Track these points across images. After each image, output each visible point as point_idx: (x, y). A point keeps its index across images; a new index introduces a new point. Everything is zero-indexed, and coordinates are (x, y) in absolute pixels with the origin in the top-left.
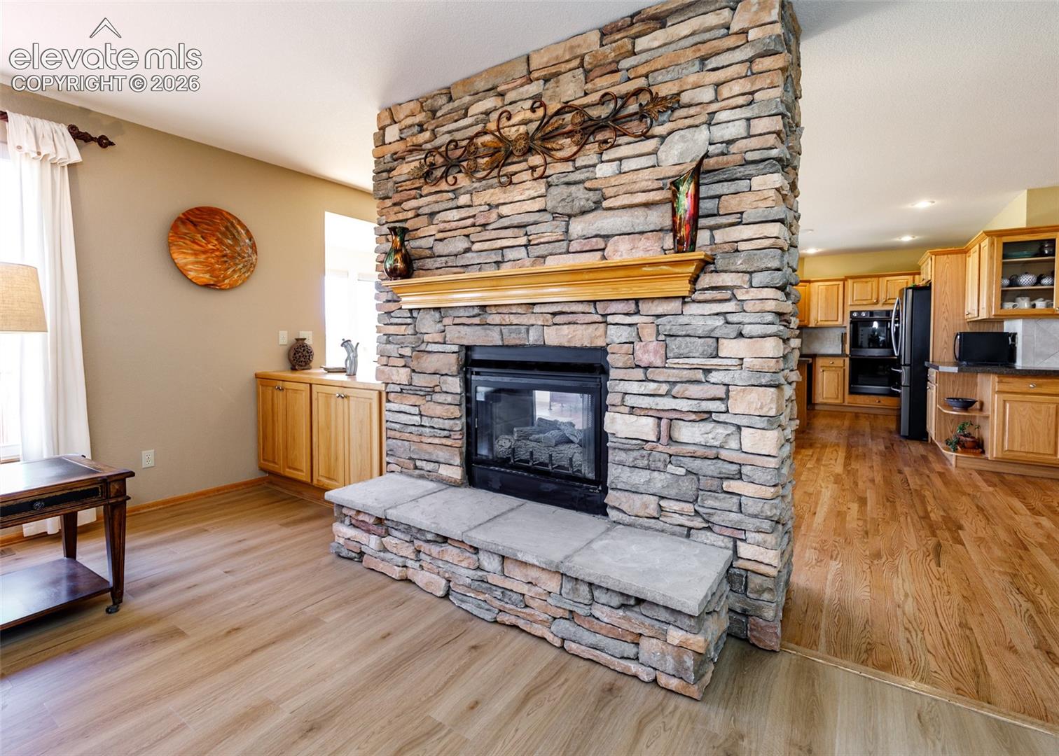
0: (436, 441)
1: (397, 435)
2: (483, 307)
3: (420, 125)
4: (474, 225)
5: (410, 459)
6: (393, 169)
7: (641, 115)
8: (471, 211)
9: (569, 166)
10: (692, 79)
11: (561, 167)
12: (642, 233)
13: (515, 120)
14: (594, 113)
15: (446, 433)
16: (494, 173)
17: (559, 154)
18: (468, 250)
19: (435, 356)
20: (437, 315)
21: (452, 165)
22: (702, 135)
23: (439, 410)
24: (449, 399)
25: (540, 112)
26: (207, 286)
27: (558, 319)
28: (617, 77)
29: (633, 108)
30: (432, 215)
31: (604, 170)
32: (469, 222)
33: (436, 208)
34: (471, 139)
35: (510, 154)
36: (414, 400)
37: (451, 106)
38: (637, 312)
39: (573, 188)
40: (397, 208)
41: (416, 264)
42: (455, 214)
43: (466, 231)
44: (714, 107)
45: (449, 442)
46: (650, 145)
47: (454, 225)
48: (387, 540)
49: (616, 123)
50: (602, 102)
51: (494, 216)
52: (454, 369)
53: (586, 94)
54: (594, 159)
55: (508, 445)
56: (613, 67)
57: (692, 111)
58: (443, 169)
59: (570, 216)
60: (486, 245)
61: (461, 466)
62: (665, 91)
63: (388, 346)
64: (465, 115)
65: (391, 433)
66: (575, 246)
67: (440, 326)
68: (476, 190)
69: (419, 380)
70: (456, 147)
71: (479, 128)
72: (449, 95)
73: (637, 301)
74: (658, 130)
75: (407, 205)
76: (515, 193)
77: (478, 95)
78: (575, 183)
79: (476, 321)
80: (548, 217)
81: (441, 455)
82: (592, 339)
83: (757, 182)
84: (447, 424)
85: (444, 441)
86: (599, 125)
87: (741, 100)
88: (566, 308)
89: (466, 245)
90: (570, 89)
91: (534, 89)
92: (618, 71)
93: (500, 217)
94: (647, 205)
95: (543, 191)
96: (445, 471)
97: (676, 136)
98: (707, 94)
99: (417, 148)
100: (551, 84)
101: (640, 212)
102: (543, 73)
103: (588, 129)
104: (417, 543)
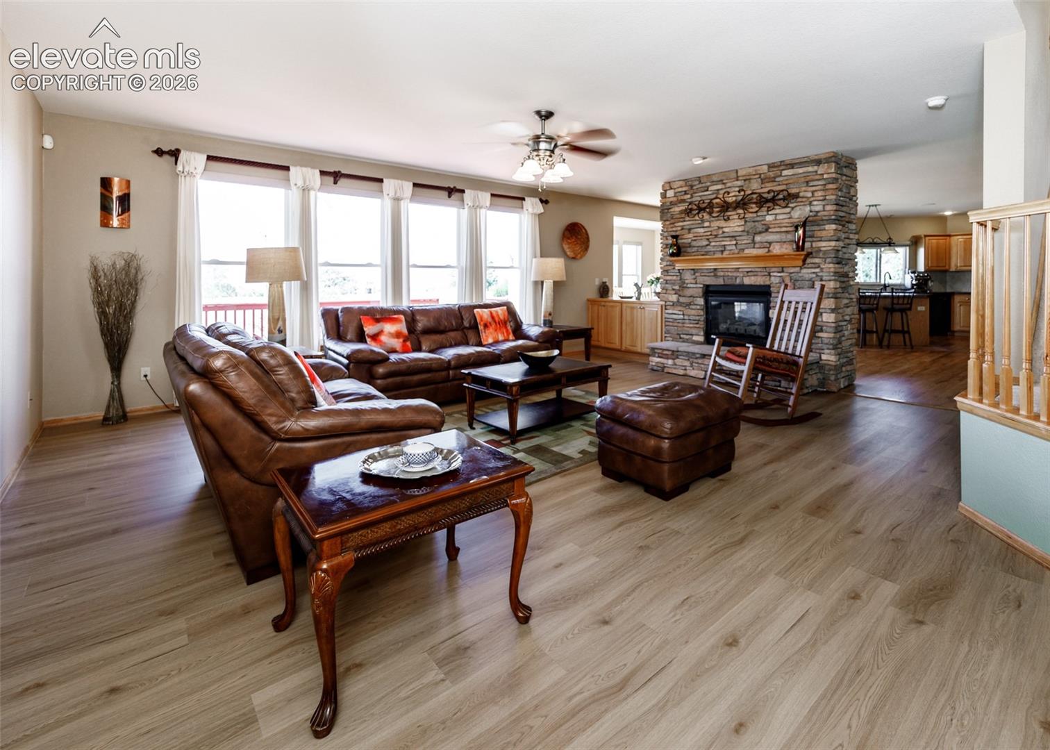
0: (691, 325)
1: (671, 324)
2: (715, 269)
3: (685, 191)
4: (711, 235)
5: (678, 334)
6: (670, 208)
7: (784, 199)
8: (710, 229)
9: (755, 215)
10: (803, 189)
11: (751, 215)
12: (785, 242)
13: (731, 195)
14: (765, 195)
15: (696, 322)
16: (722, 215)
17: (751, 210)
18: (707, 245)
19: (691, 290)
20: (692, 272)
21: (701, 210)
22: (808, 208)
23: (693, 312)
24: (698, 307)
25: (742, 193)
26: (573, 258)
27: (749, 274)
28: (775, 184)
29: (781, 196)
30: (690, 230)
31: (769, 218)
32: (709, 233)
33: (692, 227)
34: (712, 200)
35: (728, 208)
36: (680, 308)
37: (700, 186)
38: (783, 271)
39: (756, 223)
40: (672, 226)
41: (683, 250)
42: (702, 230)
43: (707, 237)
44: (812, 199)
45: (698, 326)
46: (788, 210)
47: (702, 234)
48: (677, 361)
49: (773, 200)
50: (769, 192)
51: (721, 232)
52: (701, 294)
53: (762, 188)
54: (765, 213)
55: (725, 327)
56: (773, 179)
57: (804, 200)
58: (697, 211)
59: (755, 234)
60: (718, 244)
61: (704, 335)
62: (793, 191)
63: (667, 285)
64: (707, 190)
65: (667, 323)
66: (757, 246)
67: (694, 277)
68: (713, 221)
69: (682, 300)
70: (703, 203)
71: (714, 196)
72: (699, 179)
73: (783, 268)
74: (791, 205)
75: (676, 225)
76: (731, 224)
77: (714, 183)
78: (757, 221)
79: (712, 274)
80: (745, 234)
81: (694, 331)
82: (764, 282)
83: (827, 227)
84: (697, 318)
85: (695, 325)
86: (767, 201)
87: (821, 198)
88: (753, 270)
89: (707, 243)
90: (755, 185)
91: (739, 183)
92: (775, 181)
93: (724, 232)
94: (787, 232)
95: (743, 223)
96: (695, 338)
97: (798, 208)
98: (809, 195)
99: (683, 201)
100: (747, 182)
101: (783, 234)
102: (744, 178)
103: (762, 202)
104: (691, 360)
